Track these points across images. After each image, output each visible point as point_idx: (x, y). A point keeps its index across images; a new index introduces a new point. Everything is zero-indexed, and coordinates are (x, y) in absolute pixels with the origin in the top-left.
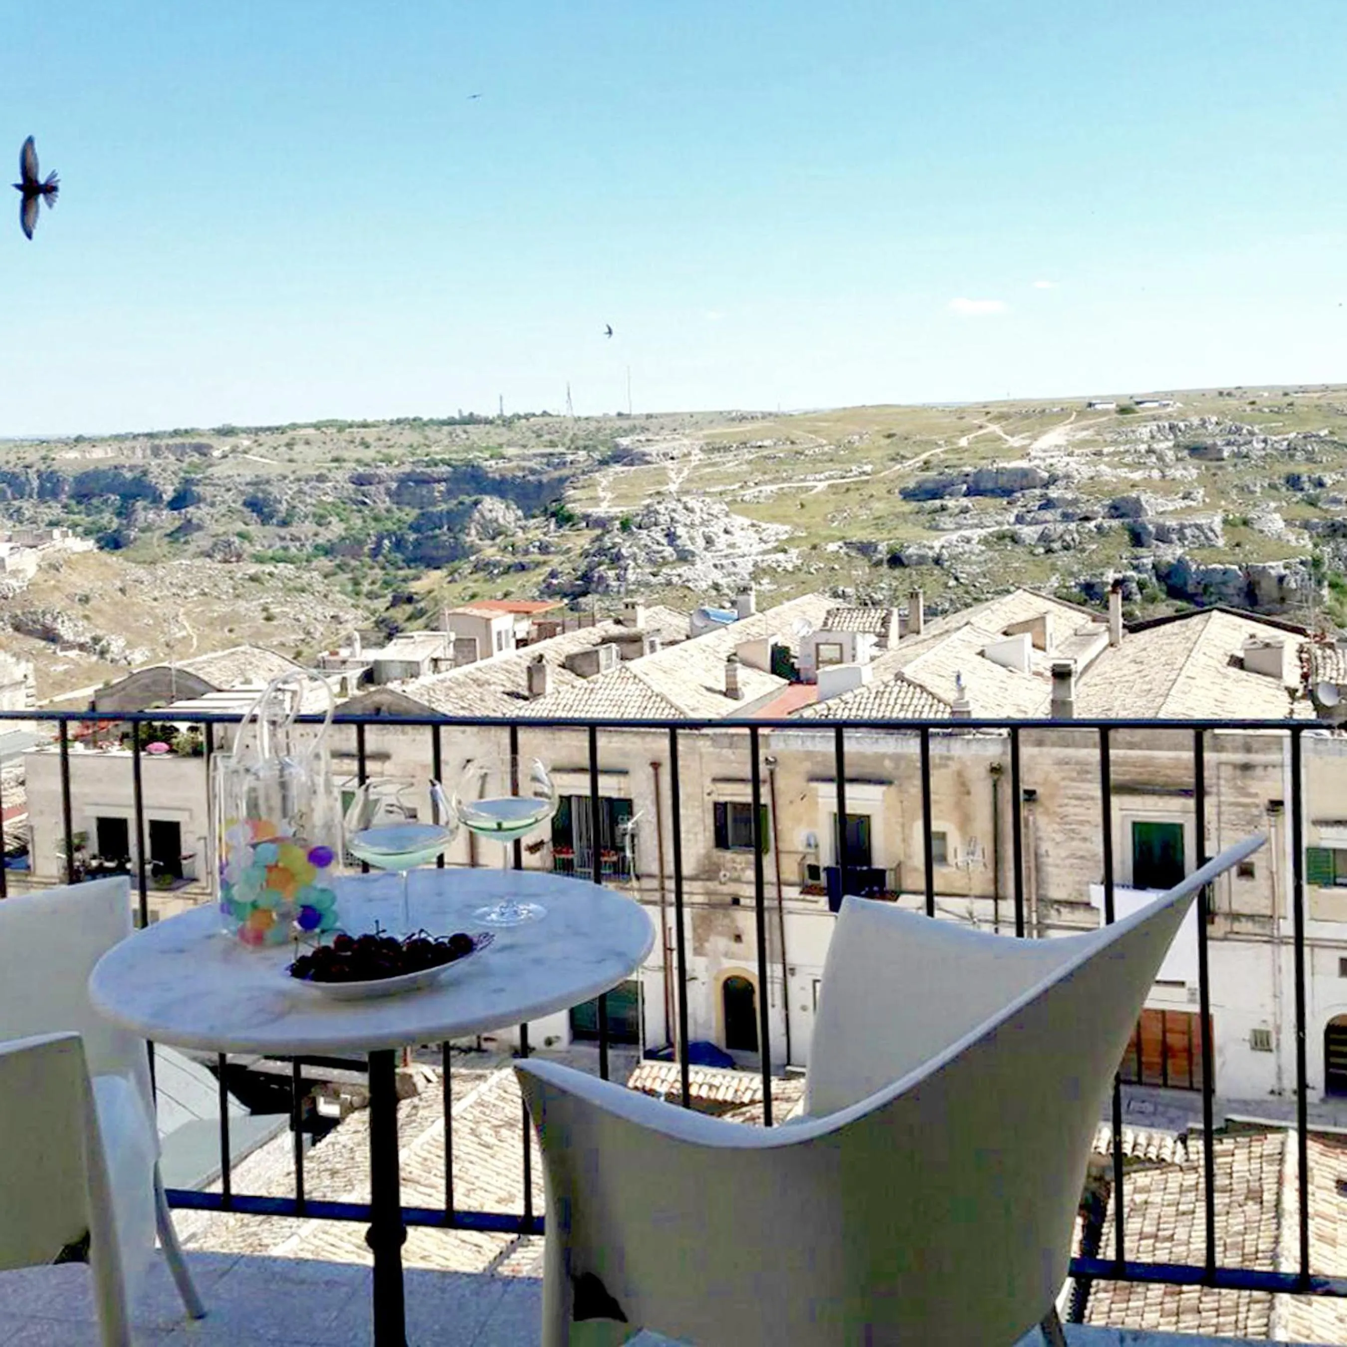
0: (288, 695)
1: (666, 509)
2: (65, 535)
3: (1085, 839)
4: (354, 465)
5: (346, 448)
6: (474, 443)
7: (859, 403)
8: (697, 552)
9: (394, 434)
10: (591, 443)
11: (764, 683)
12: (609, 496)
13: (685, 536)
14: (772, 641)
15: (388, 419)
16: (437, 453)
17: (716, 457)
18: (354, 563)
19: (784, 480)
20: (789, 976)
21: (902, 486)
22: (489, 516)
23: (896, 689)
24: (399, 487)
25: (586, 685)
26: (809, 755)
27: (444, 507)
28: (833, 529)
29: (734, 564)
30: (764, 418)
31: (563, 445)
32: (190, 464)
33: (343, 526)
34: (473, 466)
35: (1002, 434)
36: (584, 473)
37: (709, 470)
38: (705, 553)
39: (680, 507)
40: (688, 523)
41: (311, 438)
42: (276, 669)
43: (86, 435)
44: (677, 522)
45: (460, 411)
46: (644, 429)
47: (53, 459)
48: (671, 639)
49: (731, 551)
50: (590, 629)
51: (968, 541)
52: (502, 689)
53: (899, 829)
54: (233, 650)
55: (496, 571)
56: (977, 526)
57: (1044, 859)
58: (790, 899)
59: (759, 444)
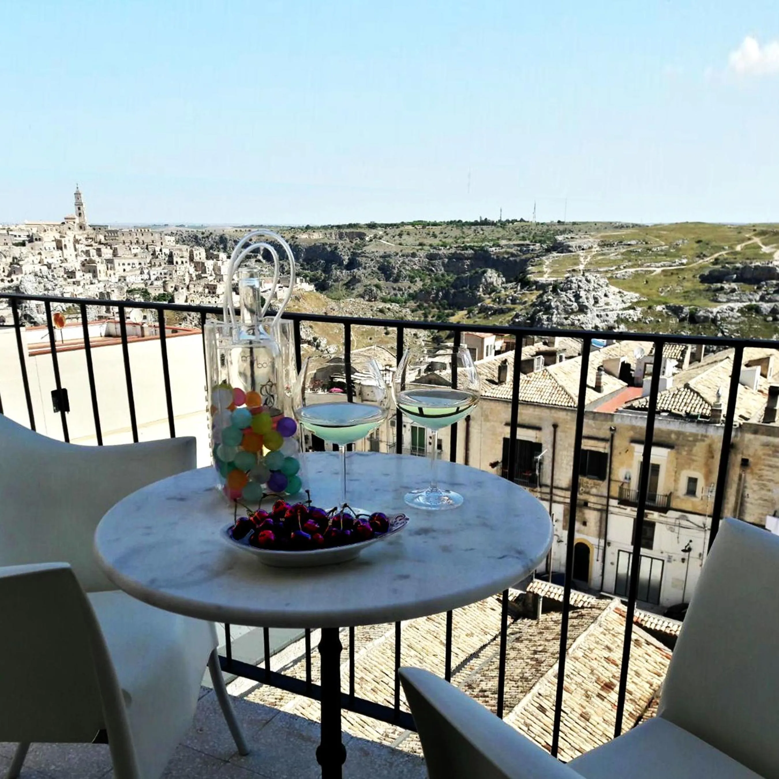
0: (391, 373)
1: (577, 280)
2: (302, 281)
3: (769, 490)
4: (429, 248)
5: (426, 238)
6: (486, 237)
7: (684, 221)
8: (589, 307)
9: (448, 230)
10: (543, 238)
11: (615, 384)
12: (549, 270)
13: (584, 297)
14: (622, 360)
15: (446, 221)
16: (468, 242)
17: (606, 250)
18: (425, 305)
19: (639, 266)
20: (607, 547)
21: (701, 273)
22: (489, 280)
23: (684, 393)
24: (448, 262)
25: (526, 378)
26: (633, 428)
27: (468, 274)
28: (662, 297)
29: (607, 315)
30: (633, 227)
31: (529, 239)
32: (356, 244)
33: (422, 283)
34: (484, 251)
35: (761, 244)
36: (537, 257)
37: (600, 258)
38: (593, 307)
39: (583, 279)
40: (587, 289)
41: (411, 232)
42: (387, 359)
43: (311, 225)
44: (581, 288)
45: (481, 218)
46: (571, 231)
47: (297, 238)
48: (571, 355)
49: (607, 307)
50: (531, 347)
51: (732, 310)
52: (486, 378)
53: (673, 474)
54: (369, 348)
55: (490, 313)
56: (738, 301)
57: (746, 499)
58: (613, 506)
59: (629, 243)
